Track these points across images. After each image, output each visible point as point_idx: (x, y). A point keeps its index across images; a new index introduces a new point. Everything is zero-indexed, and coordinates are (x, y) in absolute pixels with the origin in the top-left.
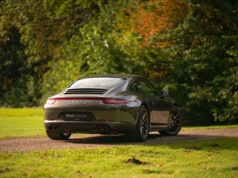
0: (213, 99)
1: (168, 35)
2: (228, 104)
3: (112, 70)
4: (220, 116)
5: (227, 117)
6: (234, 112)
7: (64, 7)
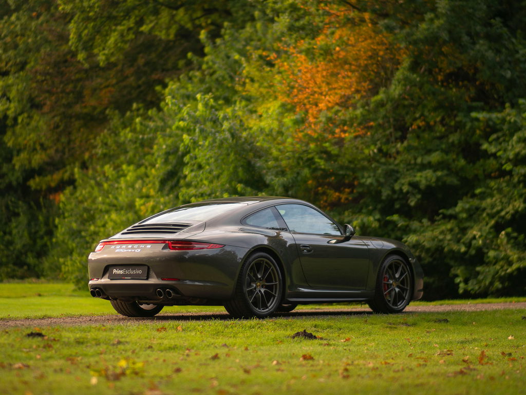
0: (455, 247)
1: (359, 112)
2: (488, 257)
3: (240, 187)
4: (470, 283)
5: (485, 284)
6: (499, 274)
7: (116, 40)
